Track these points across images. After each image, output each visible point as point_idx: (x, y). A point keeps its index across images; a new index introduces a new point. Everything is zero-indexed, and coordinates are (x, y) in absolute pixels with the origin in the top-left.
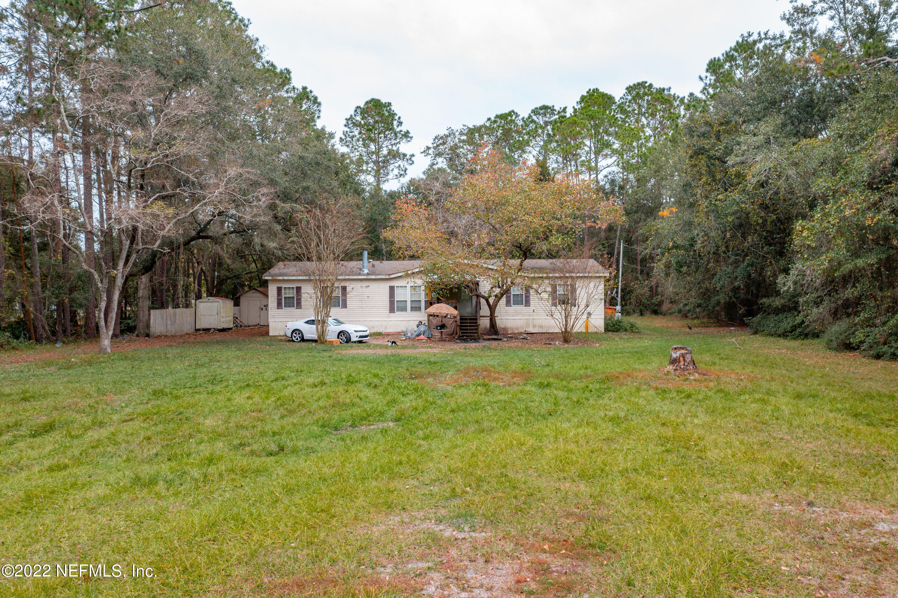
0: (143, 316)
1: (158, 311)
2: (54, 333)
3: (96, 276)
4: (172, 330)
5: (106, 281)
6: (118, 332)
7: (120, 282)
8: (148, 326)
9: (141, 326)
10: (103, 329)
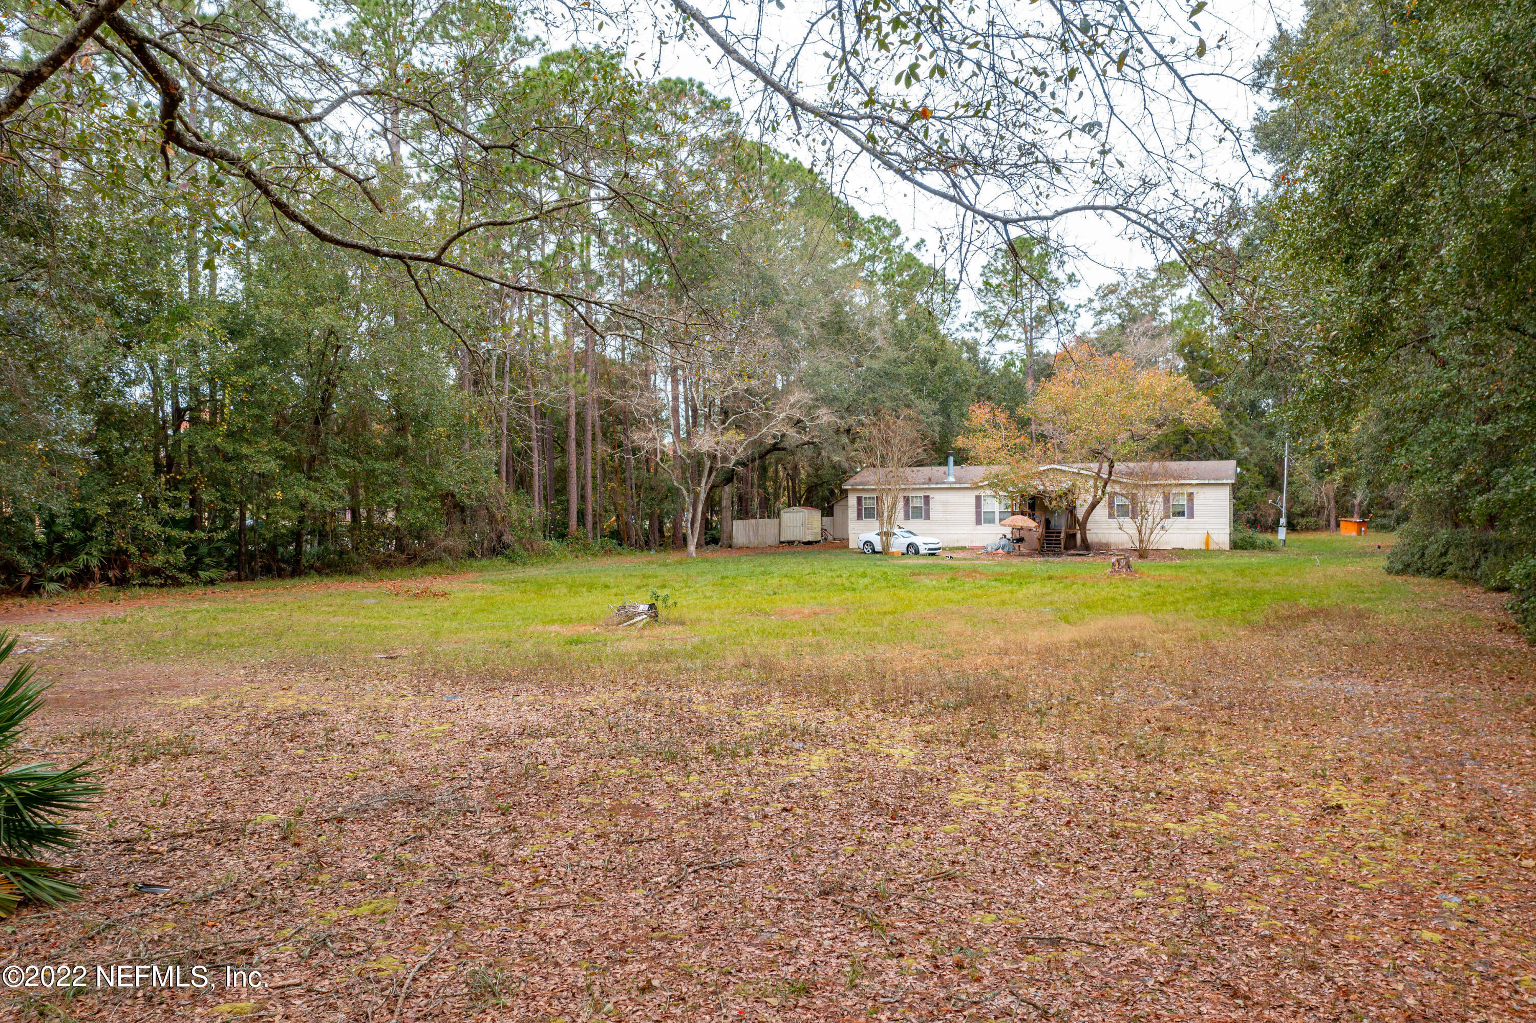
0: (726, 529)
1: (740, 522)
2: (647, 543)
3: (685, 492)
4: (754, 541)
5: (692, 496)
6: (703, 542)
7: (703, 496)
8: (731, 537)
9: (724, 536)
10: (690, 537)
